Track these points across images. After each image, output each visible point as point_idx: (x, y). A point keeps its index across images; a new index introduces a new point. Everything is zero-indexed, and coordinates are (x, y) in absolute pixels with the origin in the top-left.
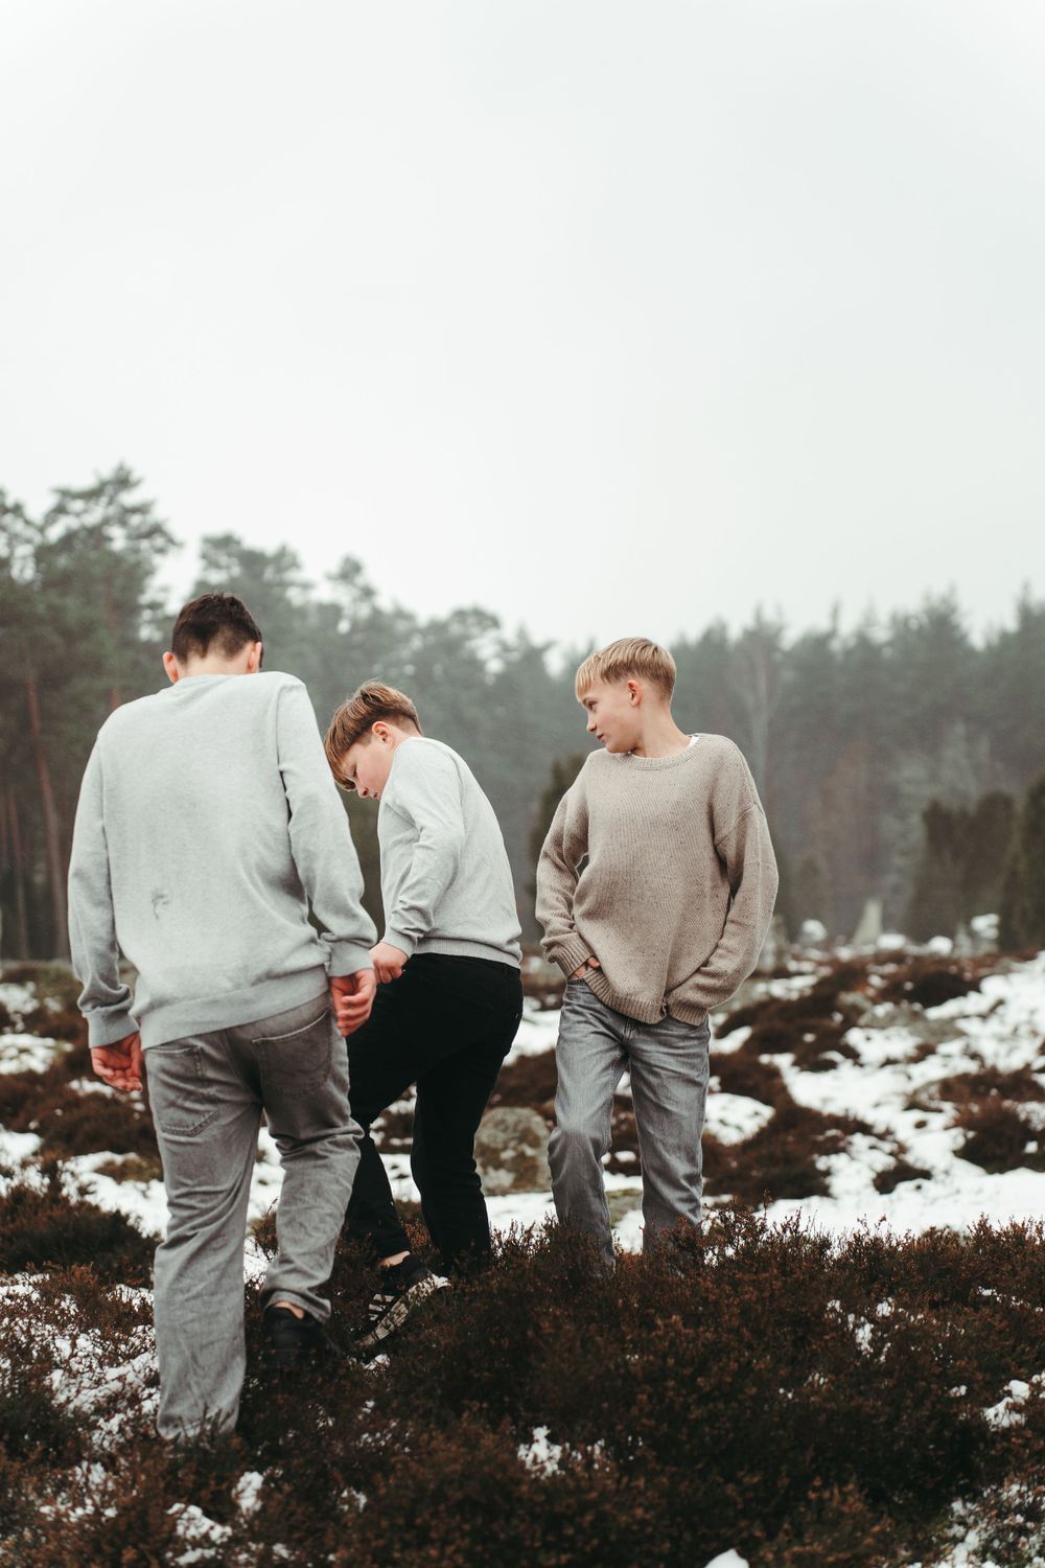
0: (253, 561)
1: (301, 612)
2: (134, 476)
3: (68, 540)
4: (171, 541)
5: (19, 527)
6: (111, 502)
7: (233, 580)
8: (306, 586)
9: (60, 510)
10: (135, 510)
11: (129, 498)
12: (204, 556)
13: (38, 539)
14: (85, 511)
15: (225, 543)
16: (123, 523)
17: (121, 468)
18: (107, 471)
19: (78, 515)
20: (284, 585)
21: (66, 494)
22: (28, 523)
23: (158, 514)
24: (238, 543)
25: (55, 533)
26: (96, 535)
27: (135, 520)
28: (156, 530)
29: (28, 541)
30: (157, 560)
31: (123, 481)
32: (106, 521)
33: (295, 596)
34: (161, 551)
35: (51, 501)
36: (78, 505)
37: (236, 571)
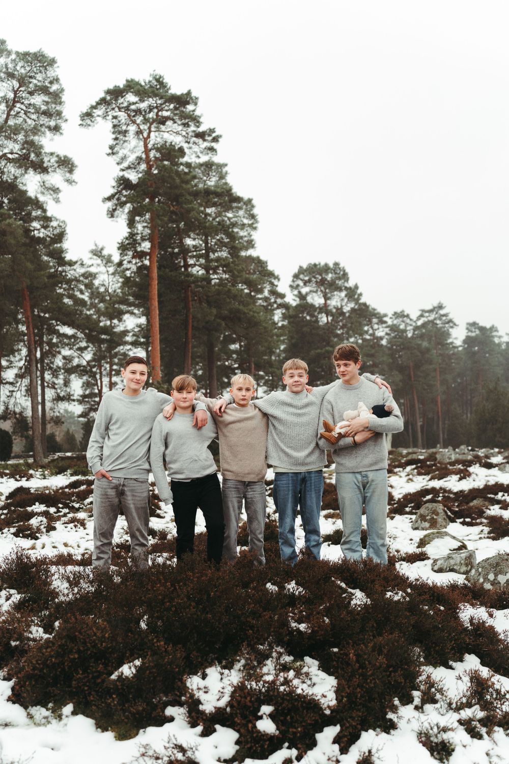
0: (482, 329)
1: (499, 345)
2: (444, 306)
3: (424, 325)
4: (455, 324)
5: (408, 321)
6: (437, 313)
7: (477, 335)
8: (500, 337)
9: (422, 316)
10: (444, 315)
11: (442, 312)
12: (467, 329)
13: (414, 324)
14: (429, 316)
15: (474, 324)
16: (440, 319)
17: (439, 303)
18: (436, 305)
19: (427, 317)
20: (493, 337)
21: (423, 311)
22: (411, 320)
23: (451, 316)
24: (478, 324)
25: (419, 323)
26: (432, 322)
27: (444, 318)
28: (450, 321)
29: (411, 325)
30: (451, 330)
31: (440, 307)
32: (435, 319)
33: (496, 340)
34: (452, 327)
35: (419, 313)
36: (427, 314)
37: (478, 332)
